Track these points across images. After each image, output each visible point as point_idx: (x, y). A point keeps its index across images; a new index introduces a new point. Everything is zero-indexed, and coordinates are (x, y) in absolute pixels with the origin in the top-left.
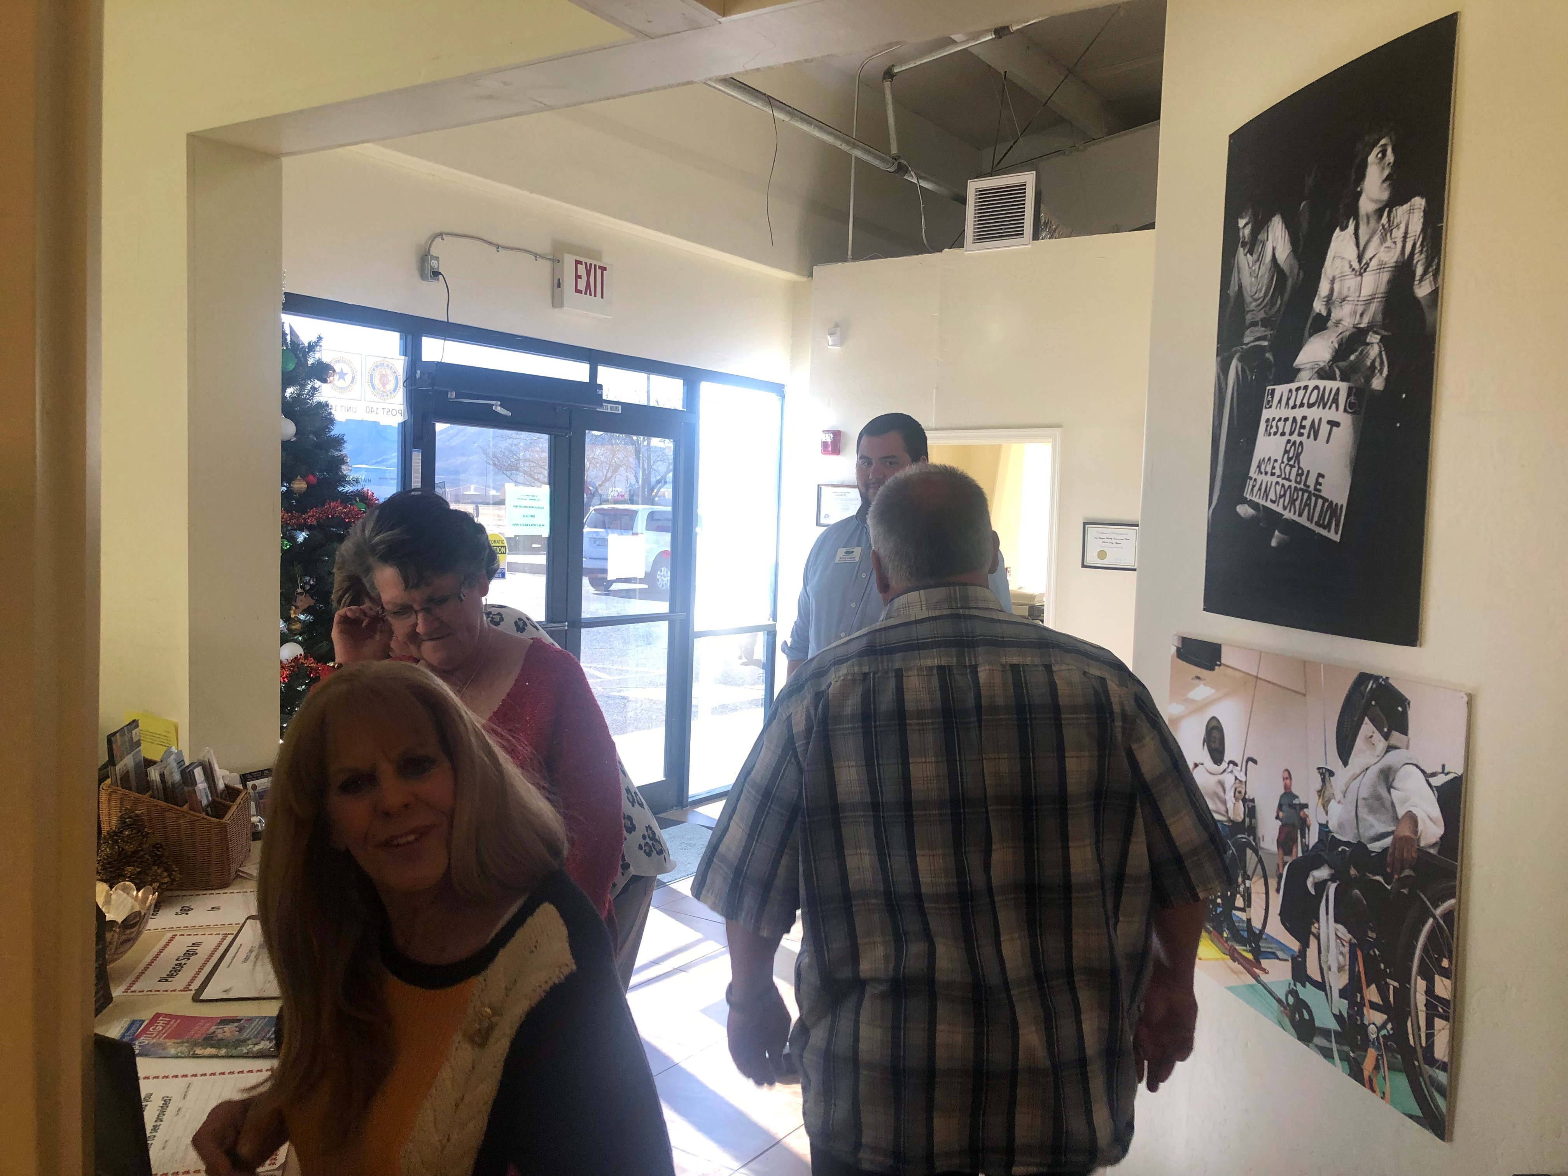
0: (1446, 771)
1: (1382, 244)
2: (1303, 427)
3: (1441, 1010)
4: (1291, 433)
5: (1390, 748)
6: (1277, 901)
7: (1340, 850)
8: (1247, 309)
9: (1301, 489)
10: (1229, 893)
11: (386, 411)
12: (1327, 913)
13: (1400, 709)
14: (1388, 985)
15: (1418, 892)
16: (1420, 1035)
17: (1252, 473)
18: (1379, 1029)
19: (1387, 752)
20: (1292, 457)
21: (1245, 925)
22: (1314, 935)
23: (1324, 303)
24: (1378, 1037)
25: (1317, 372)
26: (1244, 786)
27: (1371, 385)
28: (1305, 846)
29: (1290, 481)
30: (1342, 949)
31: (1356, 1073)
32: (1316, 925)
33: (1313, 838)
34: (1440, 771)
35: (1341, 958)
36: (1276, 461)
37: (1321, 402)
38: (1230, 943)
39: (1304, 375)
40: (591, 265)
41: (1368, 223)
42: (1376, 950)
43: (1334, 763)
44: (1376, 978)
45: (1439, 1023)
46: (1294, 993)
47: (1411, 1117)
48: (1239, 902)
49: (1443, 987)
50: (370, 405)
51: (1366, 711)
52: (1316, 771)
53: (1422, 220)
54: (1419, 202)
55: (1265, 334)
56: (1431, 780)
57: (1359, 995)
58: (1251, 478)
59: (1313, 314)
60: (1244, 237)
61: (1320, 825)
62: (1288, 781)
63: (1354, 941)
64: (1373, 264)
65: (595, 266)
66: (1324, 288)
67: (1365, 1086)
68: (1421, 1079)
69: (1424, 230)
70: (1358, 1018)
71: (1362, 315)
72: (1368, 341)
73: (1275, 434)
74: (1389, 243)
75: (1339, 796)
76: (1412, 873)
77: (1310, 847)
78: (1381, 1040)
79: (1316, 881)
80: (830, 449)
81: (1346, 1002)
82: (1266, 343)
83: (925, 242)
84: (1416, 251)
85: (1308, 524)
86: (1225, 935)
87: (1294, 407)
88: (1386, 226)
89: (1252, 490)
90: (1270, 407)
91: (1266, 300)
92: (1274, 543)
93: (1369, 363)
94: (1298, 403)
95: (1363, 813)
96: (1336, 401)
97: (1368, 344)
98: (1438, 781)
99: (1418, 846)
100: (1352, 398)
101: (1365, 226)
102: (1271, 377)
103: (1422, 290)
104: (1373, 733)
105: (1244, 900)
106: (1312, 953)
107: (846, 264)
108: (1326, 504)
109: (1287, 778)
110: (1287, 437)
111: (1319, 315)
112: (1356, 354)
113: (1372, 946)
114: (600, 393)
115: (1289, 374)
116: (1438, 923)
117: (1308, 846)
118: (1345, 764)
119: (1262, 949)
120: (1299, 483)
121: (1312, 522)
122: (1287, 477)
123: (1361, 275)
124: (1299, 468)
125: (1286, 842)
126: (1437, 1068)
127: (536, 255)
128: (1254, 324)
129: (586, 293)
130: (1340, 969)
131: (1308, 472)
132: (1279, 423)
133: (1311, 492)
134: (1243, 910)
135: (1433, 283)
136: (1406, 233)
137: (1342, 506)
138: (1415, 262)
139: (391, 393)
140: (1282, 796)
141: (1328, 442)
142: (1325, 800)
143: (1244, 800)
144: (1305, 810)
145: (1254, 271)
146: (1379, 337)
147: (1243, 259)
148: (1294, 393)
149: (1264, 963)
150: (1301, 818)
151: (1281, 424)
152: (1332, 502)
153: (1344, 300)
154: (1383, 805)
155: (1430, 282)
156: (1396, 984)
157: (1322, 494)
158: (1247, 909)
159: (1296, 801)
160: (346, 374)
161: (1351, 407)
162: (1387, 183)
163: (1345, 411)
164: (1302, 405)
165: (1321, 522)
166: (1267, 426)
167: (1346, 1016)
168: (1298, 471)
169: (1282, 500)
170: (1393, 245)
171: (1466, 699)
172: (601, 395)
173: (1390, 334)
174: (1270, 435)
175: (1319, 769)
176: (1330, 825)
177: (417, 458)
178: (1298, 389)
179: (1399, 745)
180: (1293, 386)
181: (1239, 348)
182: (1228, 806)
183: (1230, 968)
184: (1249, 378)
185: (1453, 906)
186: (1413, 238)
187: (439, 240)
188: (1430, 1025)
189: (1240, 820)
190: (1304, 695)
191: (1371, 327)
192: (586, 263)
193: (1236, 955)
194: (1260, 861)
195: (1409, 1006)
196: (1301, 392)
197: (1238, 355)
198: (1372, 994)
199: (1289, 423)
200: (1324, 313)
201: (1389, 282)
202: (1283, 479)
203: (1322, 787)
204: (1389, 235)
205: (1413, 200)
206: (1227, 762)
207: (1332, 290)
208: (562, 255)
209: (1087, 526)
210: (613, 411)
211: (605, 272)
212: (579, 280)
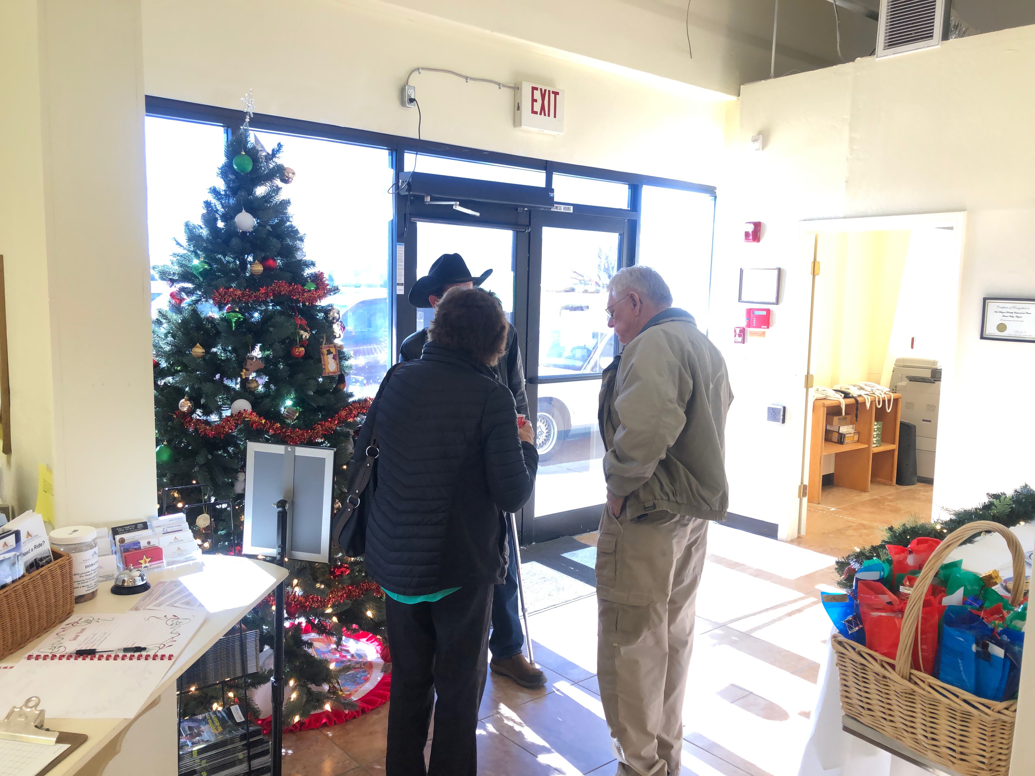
40: (545, 90)
65: (549, 91)
80: (751, 237)
83: (840, 54)
107: (769, 81)
114: (552, 195)
127: (499, 84)
129: (541, 114)
172: (553, 198)
177: (401, 249)
187: (416, 73)
192: (541, 89)
208: (521, 83)
209: (987, 301)
210: (566, 211)
211: (557, 96)
212: (535, 103)
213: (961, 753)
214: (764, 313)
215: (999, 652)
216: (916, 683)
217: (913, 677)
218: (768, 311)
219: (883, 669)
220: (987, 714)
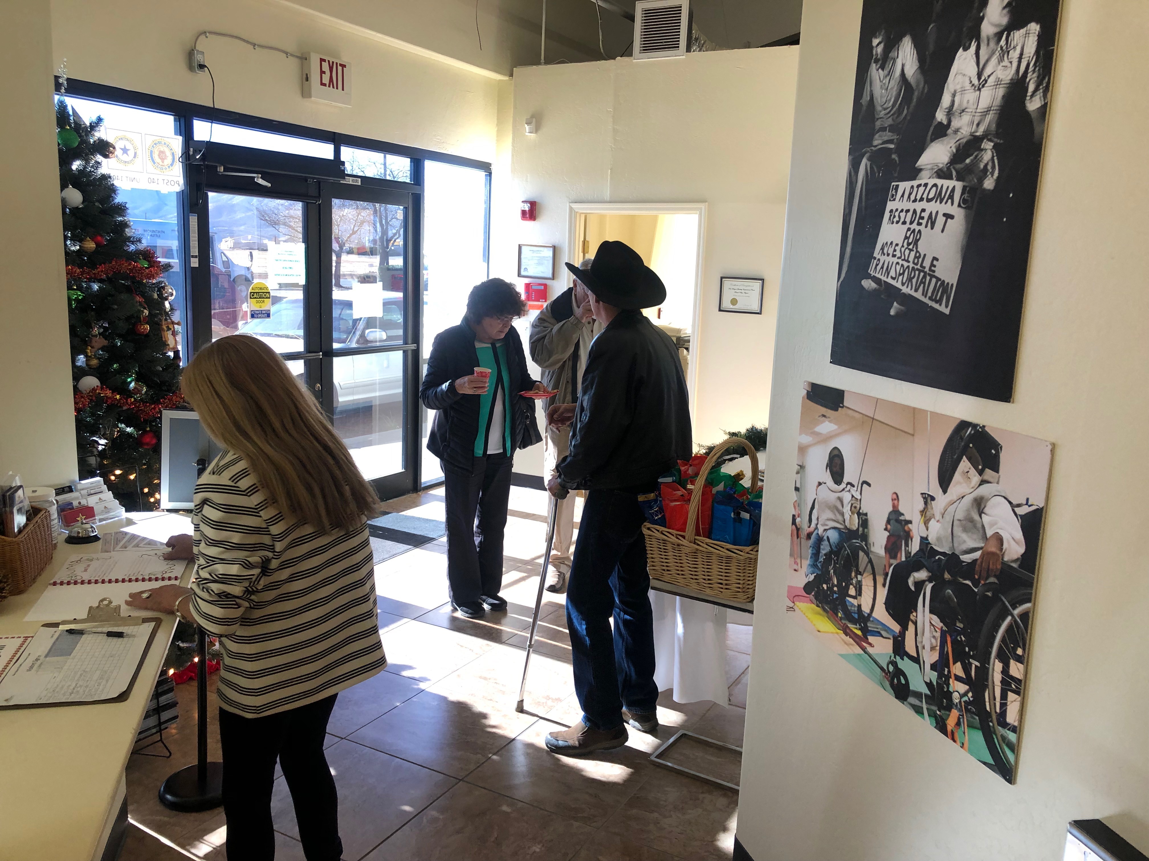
0: (1029, 504)
1: (999, 64)
2: (923, 218)
3: (1013, 686)
4: (911, 223)
5: (983, 482)
6: (882, 593)
7: (937, 558)
8: (877, 117)
9: (918, 269)
10: (844, 584)
11: (166, 181)
12: (924, 606)
13: (993, 451)
14: (971, 664)
15: (1000, 595)
16: (995, 704)
17: (877, 254)
18: (962, 696)
19: (980, 485)
20: (911, 243)
21: (856, 609)
22: (912, 621)
23: (946, 113)
24: (960, 702)
25: (935, 172)
26: (859, 503)
27: (982, 185)
28: (908, 554)
29: (909, 262)
30: (935, 634)
31: (942, 727)
32: (914, 614)
33: (915, 547)
34: (1025, 503)
35: (933, 641)
36: (897, 245)
37: (939, 197)
38: (843, 622)
39: (923, 174)
40: (333, 62)
41: (988, 44)
42: (962, 636)
43: (935, 490)
44: (960, 656)
45: (1011, 696)
46: (894, 664)
47: (985, 763)
48: (852, 591)
49: (1016, 669)
50: (152, 177)
51: (965, 451)
52: (920, 496)
53: (1036, 43)
54: (1034, 28)
55: (892, 138)
56: (1016, 509)
57: (946, 670)
58: (875, 258)
59: (935, 123)
60: (877, 54)
61: (922, 538)
62: (896, 502)
63: (945, 628)
64: (991, 81)
65: (337, 63)
66: (946, 101)
67: (947, 737)
68: (994, 737)
69: (1037, 52)
70: (945, 686)
71: (978, 125)
72: (982, 147)
73: (898, 222)
74: (1006, 63)
75: (938, 516)
76: (996, 581)
77: (912, 554)
78: (963, 704)
79: (916, 580)
80: (528, 216)
81: (936, 673)
82: (892, 146)
83: (602, 50)
84: (1030, 70)
85: (922, 298)
86: (840, 615)
87: (915, 201)
88: (1004, 48)
89: (876, 268)
90: (894, 200)
91: (894, 109)
92: (892, 312)
93: (982, 166)
94: (918, 197)
95: (957, 530)
96: (951, 197)
97: (982, 150)
98: (1023, 511)
99: (1002, 559)
100: (966, 195)
101: (985, 47)
102: (896, 175)
103: (1033, 105)
104: (970, 469)
105: (856, 590)
106: (910, 634)
107: (540, 66)
108: (939, 283)
109: (895, 499)
110: (908, 225)
111: (940, 123)
112: (972, 158)
113: (959, 633)
114: (343, 168)
115: (913, 173)
116: (1015, 621)
117: (910, 553)
118: (945, 491)
119: (869, 629)
120: (917, 264)
121: (926, 297)
122: (906, 258)
123: (979, 89)
124: (917, 252)
125: (892, 549)
126: (1009, 730)
127: (287, 53)
128: (883, 129)
129: (329, 86)
130: (933, 648)
131: (925, 255)
132: (901, 214)
133: (926, 272)
134: (854, 597)
135: (1042, 98)
136: (1021, 54)
137: (952, 285)
138: (1028, 80)
139: (169, 167)
140: (890, 513)
141: (943, 231)
142: (928, 518)
143: (859, 514)
144: (910, 525)
145: (885, 84)
146: (992, 144)
147: (876, 73)
148: (915, 189)
149: (871, 639)
150: (905, 531)
151: (903, 215)
152: (944, 281)
153: (963, 111)
154: (975, 526)
155: (1040, 98)
156: (978, 664)
157: (936, 274)
158: (858, 597)
159: (902, 518)
160: (128, 150)
161: (964, 203)
162: (1006, 10)
163: (959, 206)
164: (922, 199)
165: (934, 297)
166: (891, 216)
167: (935, 684)
168: (916, 254)
169: (901, 277)
170: (1009, 65)
171: (1050, 447)
172: (344, 171)
173: (1002, 141)
174: (893, 223)
175: (922, 494)
176: (929, 539)
177: (193, 220)
178: (919, 186)
179: (990, 480)
180: (915, 183)
181: (868, 149)
182: (845, 517)
183: (843, 640)
184: (877, 174)
185: (1029, 608)
186: (1028, 59)
187: (203, 37)
188: (1004, 697)
189: (855, 529)
190: (913, 435)
191: (986, 136)
192: (329, 61)
193: (848, 631)
194: (870, 561)
195: (987, 680)
196: (922, 189)
197: (867, 155)
198: (957, 669)
199: (910, 214)
200: (945, 122)
201: (1004, 97)
202: (902, 260)
203: (924, 509)
204: (1006, 56)
205: (1029, 25)
206: (846, 483)
207: (953, 102)
208: (309, 53)
209: (723, 280)
210: (355, 184)
211: (344, 68)
212: (323, 75)
213: (726, 585)
214: (542, 287)
215: (746, 516)
216: (698, 545)
217: (696, 541)
218: (545, 285)
219: (678, 540)
220: (741, 555)
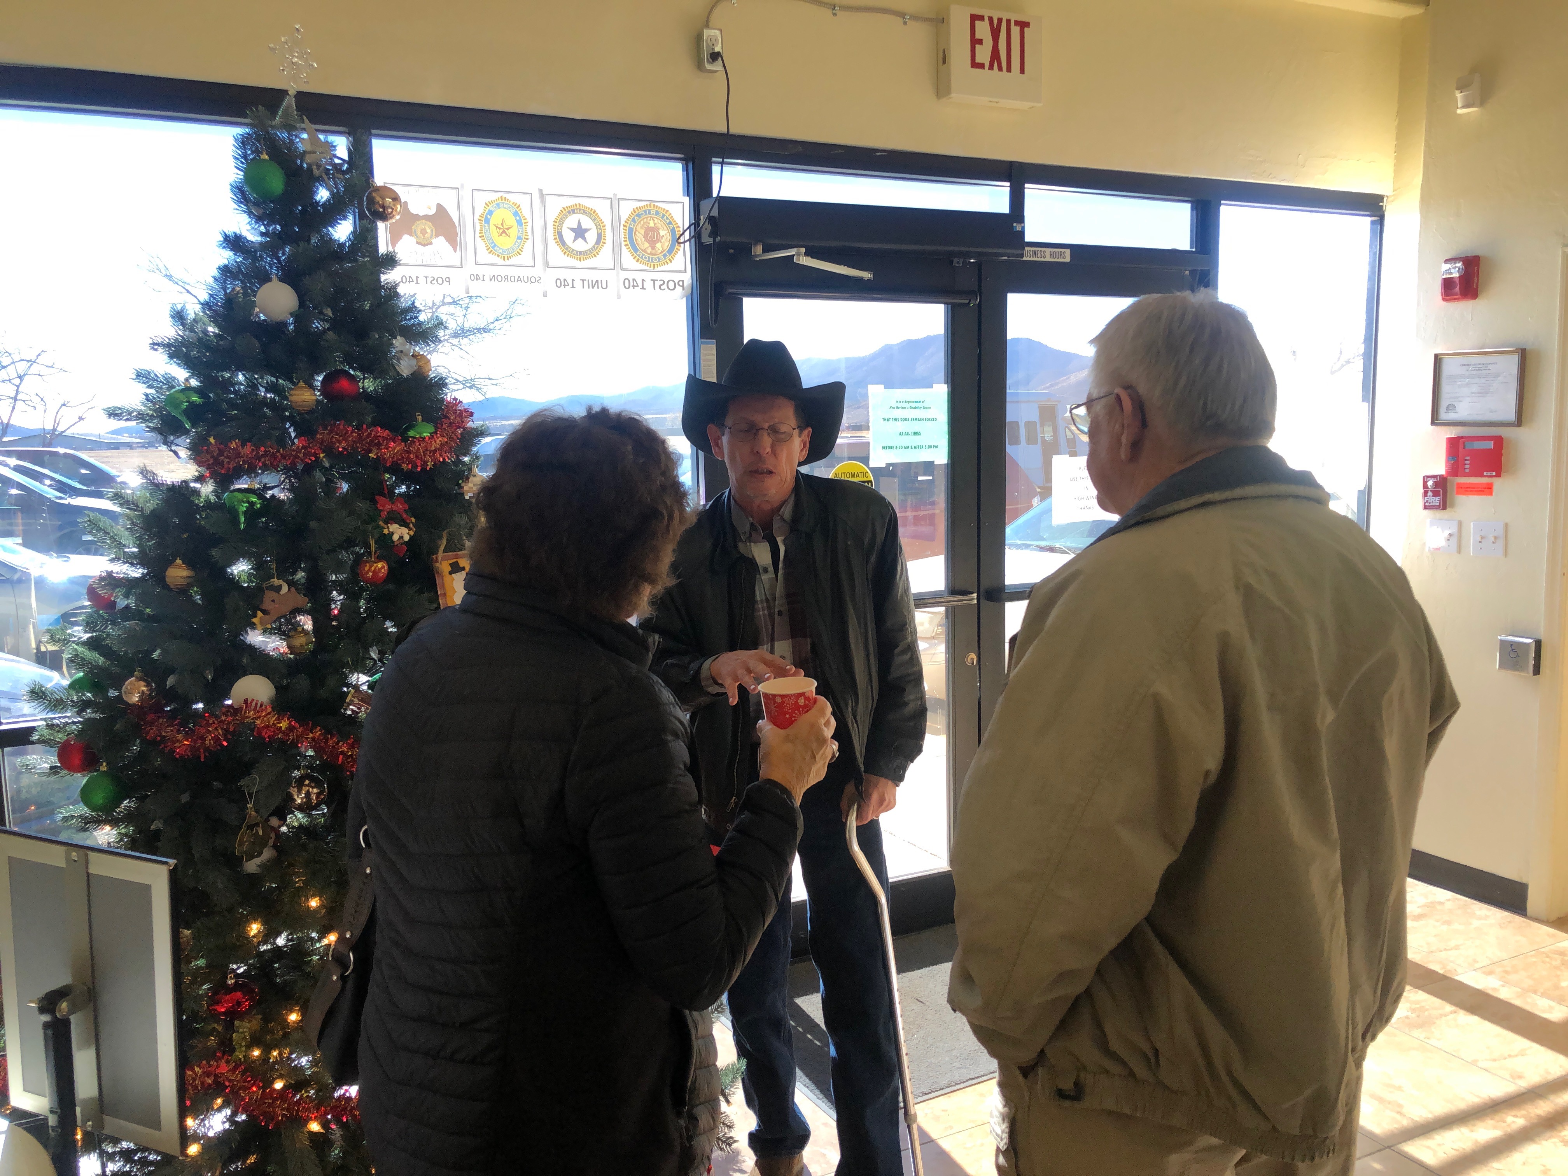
11: (658, 284)
40: (1000, 20)
50: (631, 275)
65: (1008, 21)
80: (1457, 289)
114: (1019, 228)
129: (991, 67)
139: (665, 256)
160: (587, 230)
172: (1022, 233)
192: (991, 19)
208: (948, 9)
210: (1056, 260)
211: (1026, 29)
212: (977, 46)
214: (1490, 445)
218: (1499, 441)
